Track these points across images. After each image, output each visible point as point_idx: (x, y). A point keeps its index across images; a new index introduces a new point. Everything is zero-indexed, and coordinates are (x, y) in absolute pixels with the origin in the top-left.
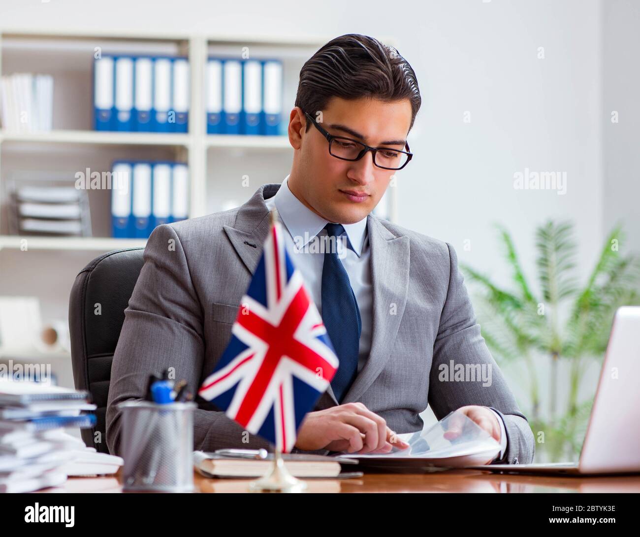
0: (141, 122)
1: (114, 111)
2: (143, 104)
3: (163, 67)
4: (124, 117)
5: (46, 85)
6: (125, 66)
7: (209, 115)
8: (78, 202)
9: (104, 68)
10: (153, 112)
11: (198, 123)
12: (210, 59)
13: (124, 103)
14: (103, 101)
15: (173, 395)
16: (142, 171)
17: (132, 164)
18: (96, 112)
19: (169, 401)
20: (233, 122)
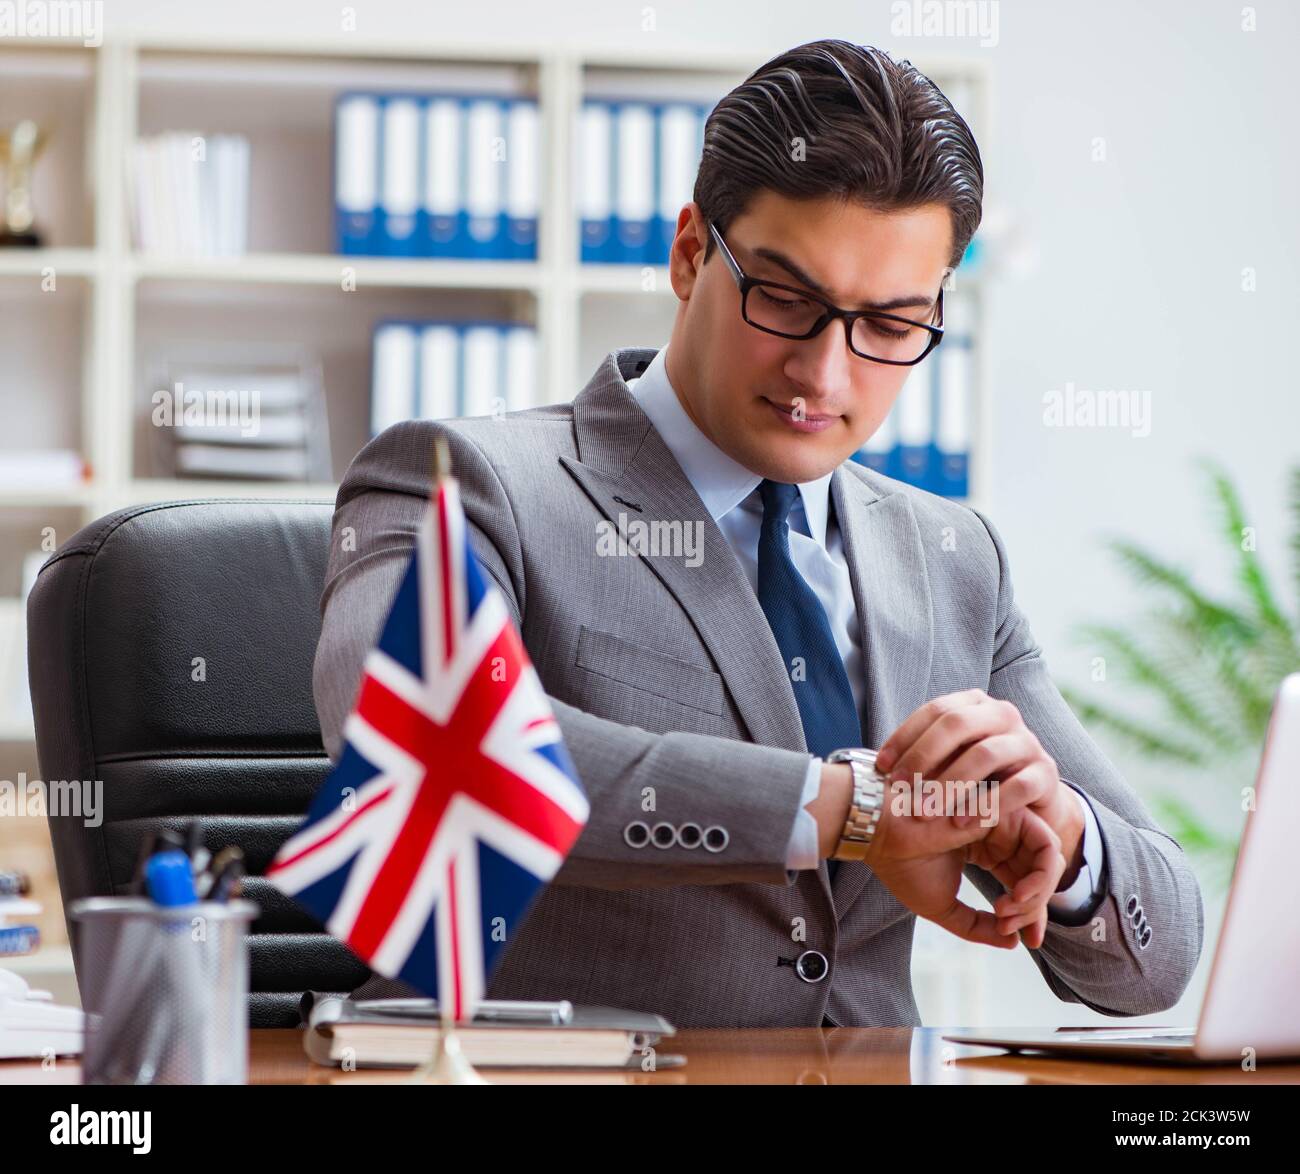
0: (437, 238)
1: (379, 215)
2: (442, 200)
3: (485, 119)
4: (400, 228)
5: (232, 158)
6: (402, 118)
7: (585, 225)
8: (300, 408)
9: (357, 121)
10: (462, 218)
11: (560, 241)
12: (589, 101)
13: (401, 199)
14: (356, 191)
15: (205, 883)
16: (440, 344)
17: (419, 325)
18: (340, 216)
19: (188, 898)
20: (635, 240)
